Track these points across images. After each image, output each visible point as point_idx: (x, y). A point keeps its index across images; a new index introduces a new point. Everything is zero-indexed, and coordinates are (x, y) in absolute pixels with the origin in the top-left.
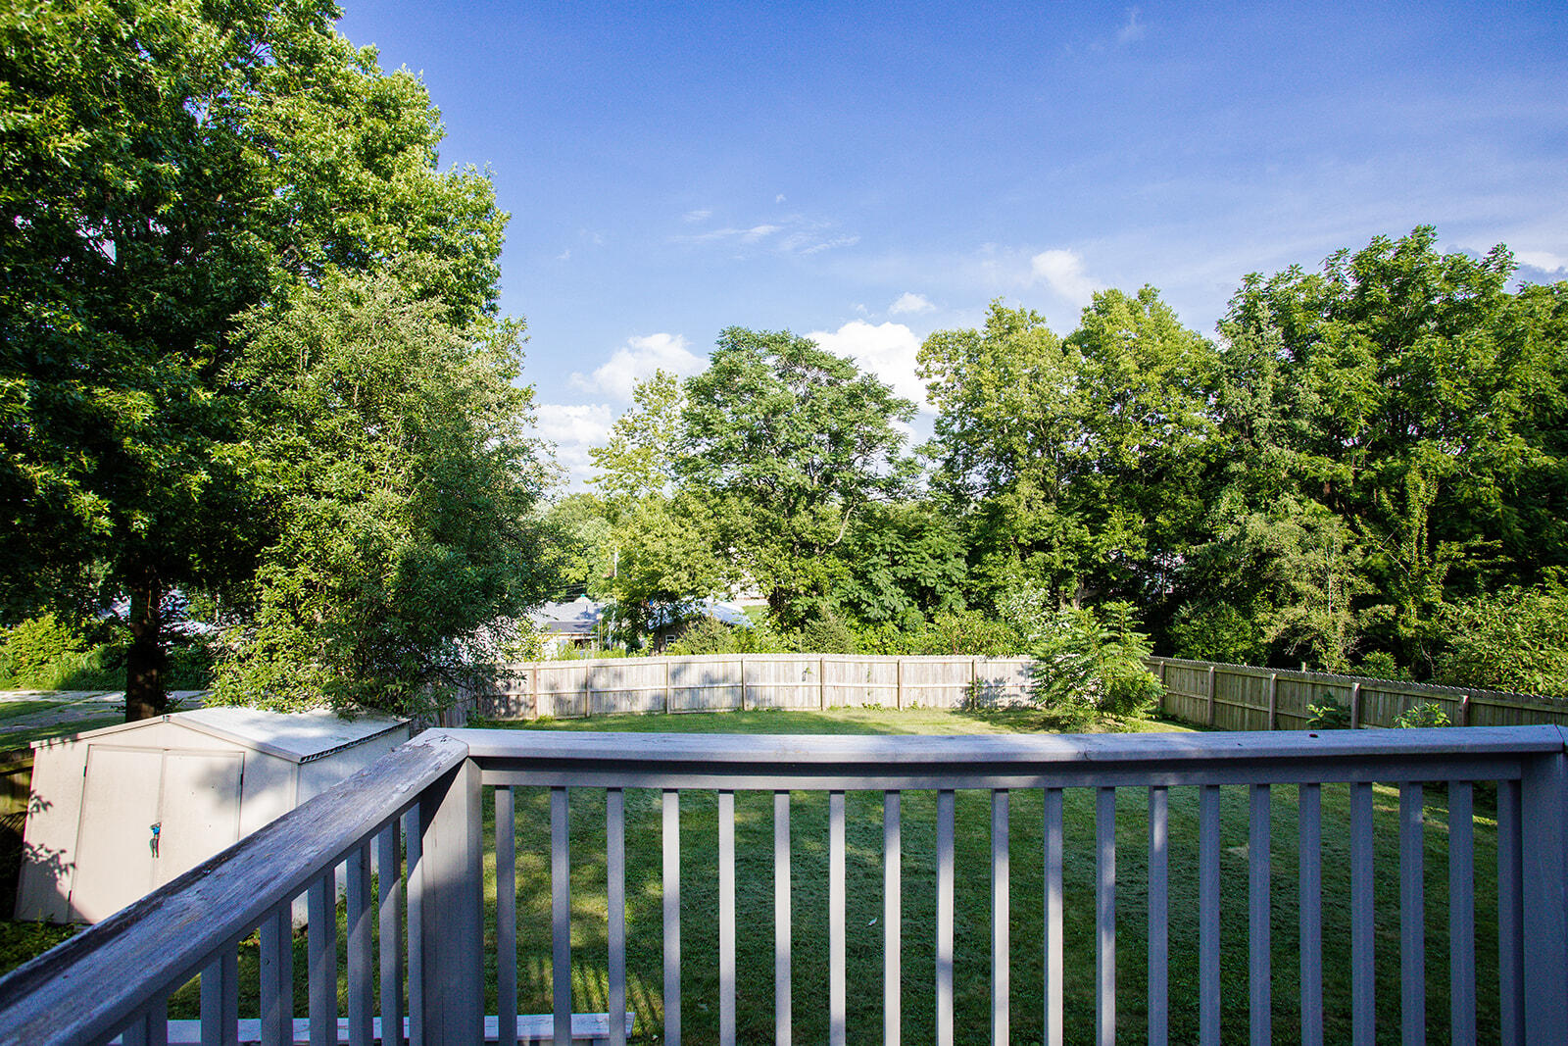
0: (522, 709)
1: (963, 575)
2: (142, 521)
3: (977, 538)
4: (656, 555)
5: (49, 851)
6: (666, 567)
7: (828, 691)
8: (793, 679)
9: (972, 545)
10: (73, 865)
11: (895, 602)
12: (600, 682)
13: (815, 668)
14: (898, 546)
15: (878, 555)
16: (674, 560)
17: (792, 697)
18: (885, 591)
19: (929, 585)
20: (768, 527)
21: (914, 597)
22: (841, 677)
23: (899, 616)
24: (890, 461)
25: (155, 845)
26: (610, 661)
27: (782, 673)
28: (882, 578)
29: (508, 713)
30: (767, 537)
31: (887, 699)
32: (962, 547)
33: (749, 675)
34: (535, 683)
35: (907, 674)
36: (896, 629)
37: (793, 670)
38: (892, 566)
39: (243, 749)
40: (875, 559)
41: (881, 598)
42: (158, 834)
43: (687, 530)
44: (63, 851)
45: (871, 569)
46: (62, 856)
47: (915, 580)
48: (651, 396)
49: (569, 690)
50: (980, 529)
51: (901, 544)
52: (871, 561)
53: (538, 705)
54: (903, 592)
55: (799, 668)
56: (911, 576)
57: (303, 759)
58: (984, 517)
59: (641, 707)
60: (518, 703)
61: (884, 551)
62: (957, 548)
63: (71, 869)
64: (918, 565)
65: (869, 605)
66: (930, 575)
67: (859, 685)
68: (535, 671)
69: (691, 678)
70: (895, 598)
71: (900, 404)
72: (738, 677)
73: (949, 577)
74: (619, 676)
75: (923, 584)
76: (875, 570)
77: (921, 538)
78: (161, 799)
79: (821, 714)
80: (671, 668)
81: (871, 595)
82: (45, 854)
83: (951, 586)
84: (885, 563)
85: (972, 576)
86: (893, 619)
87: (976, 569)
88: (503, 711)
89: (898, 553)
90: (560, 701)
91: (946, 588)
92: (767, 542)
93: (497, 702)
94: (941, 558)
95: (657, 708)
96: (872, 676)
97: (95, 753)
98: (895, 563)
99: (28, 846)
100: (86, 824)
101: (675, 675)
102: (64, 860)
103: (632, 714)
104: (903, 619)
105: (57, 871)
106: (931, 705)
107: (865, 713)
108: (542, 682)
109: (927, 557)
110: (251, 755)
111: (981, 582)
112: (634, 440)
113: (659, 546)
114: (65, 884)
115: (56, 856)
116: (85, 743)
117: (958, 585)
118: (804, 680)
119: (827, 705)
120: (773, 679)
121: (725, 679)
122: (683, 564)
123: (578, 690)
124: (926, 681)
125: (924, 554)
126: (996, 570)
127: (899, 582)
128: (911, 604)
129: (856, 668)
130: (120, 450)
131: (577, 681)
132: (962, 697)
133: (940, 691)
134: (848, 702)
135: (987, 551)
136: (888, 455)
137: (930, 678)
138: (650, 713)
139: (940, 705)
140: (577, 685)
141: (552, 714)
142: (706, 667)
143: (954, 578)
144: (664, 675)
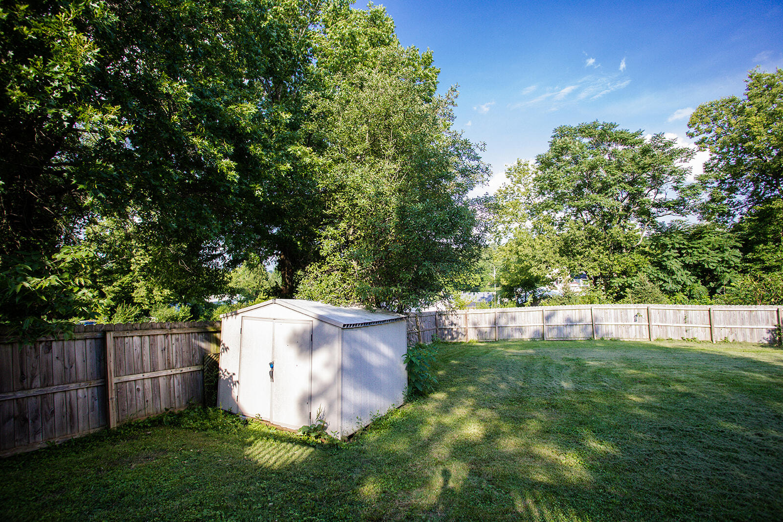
0: (460, 336)
1: (738, 261)
2: (260, 190)
3: (750, 234)
4: (527, 256)
5: (229, 374)
6: (533, 263)
7: (653, 328)
8: (627, 320)
9: (746, 240)
10: (238, 382)
11: (685, 278)
12: (502, 322)
13: (644, 313)
14: (684, 244)
15: (669, 251)
16: (538, 258)
17: (627, 332)
18: (676, 272)
19: (712, 268)
20: (594, 236)
21: (699, 277)
22: (664, 318)
23: (688, 289)
24: (676, 188)
25: (271, 374)
26: (508, 309)
27: (619, 317)
28: (674, 264)
29: (453, 338)
30: (593, 243)
31: (702, 334)
32: (736, 241)
33: (596, 319)
34: (466, 321)
35: (717, 318)
36: (686, 297)
37: (627, 314)
38: (680, 257)
39: (312, 319)
40: (667, 253)
41: (673, 277)
42: (272, 368)
43: (543, 241)
44: (234, 374)
45: (665, 259)
46: (234, 376)
47: (699, 264)
48: (515, 174)
49: (485, 326)
50: (750, 228)
51: (686, 243)
52: (665, 254)
53: (469, 333)
54: (690, 273)
55: (632, 314)
56: (695, 262)
57: (344, 325)
58: (754, 221)
59: (527, 336)
60: (457, 332)
61: (673, 248)
62: (732, 243)
63: (237, 384)
64: (701, 255)
65: (665, 282)
66: (712, 260)
67: (678, 325)
68: (466, 315)
69: (558, 320)
70: (684, 276)
71: (681, 151)
72: (588, 320)
73: (727, 262)
74: (514, 319)
75: (706, 266)
76: (669, 259)
77: (700, 238)
78: (273, 349)
79: (649, 342)
80: (546, 313)
81: (666, 275)
82: (227, 375)
83: (729, 268)
84: (676, 255)
85: (745, 260)
86: (683, 291)
87: (749, 256)
88: (450, 337)
89: (685, 249)
90: (480, 333)
91: (725, 269)
92: (593, 246)
93: (446, 332)
94: (721, 249)
95: (537, 337)
96: (689, 319)
97: (245, 321)
98: (681, 255)
99: (221, 370)
100: (242, 360)
101: (548, 318)
102: (235, 378)
103: (522, 340)
104: (690, 291)
105: (232, 384)
106: (741, 340)
107: (685, 344)
108: (470, 321)
109: (708, 250)
110: (316, 323)
111: (756, 264)
112: (507, 200)
113: (528, 251)
114: (235, 392)
115: (231, 376)
116: (240, 315)
117: (734, 268)
118: (635, 321)
119: (654, 337)
120: (613, 319)
121: (580, 321)
122: (543, 260)
123: (490, 326)
124: (735, 322)
125: (705, 248)
126: (769, 255)
127: (686, 266)
128: (697, 282)
129: (675, 314)
130: (248, 152)
131: (489, 320)
132: (768, 336)
133: (748, 332)
134: (670, 336)
135: (758, 243)
136: (675, 184)
137: (738, 321)
138: (533, 340)
139: (749, 340)
140: (490, 323)
141: (477, 339)
142: (568, 313)
143: (731, 262)
144: (541, 317)
